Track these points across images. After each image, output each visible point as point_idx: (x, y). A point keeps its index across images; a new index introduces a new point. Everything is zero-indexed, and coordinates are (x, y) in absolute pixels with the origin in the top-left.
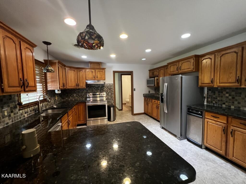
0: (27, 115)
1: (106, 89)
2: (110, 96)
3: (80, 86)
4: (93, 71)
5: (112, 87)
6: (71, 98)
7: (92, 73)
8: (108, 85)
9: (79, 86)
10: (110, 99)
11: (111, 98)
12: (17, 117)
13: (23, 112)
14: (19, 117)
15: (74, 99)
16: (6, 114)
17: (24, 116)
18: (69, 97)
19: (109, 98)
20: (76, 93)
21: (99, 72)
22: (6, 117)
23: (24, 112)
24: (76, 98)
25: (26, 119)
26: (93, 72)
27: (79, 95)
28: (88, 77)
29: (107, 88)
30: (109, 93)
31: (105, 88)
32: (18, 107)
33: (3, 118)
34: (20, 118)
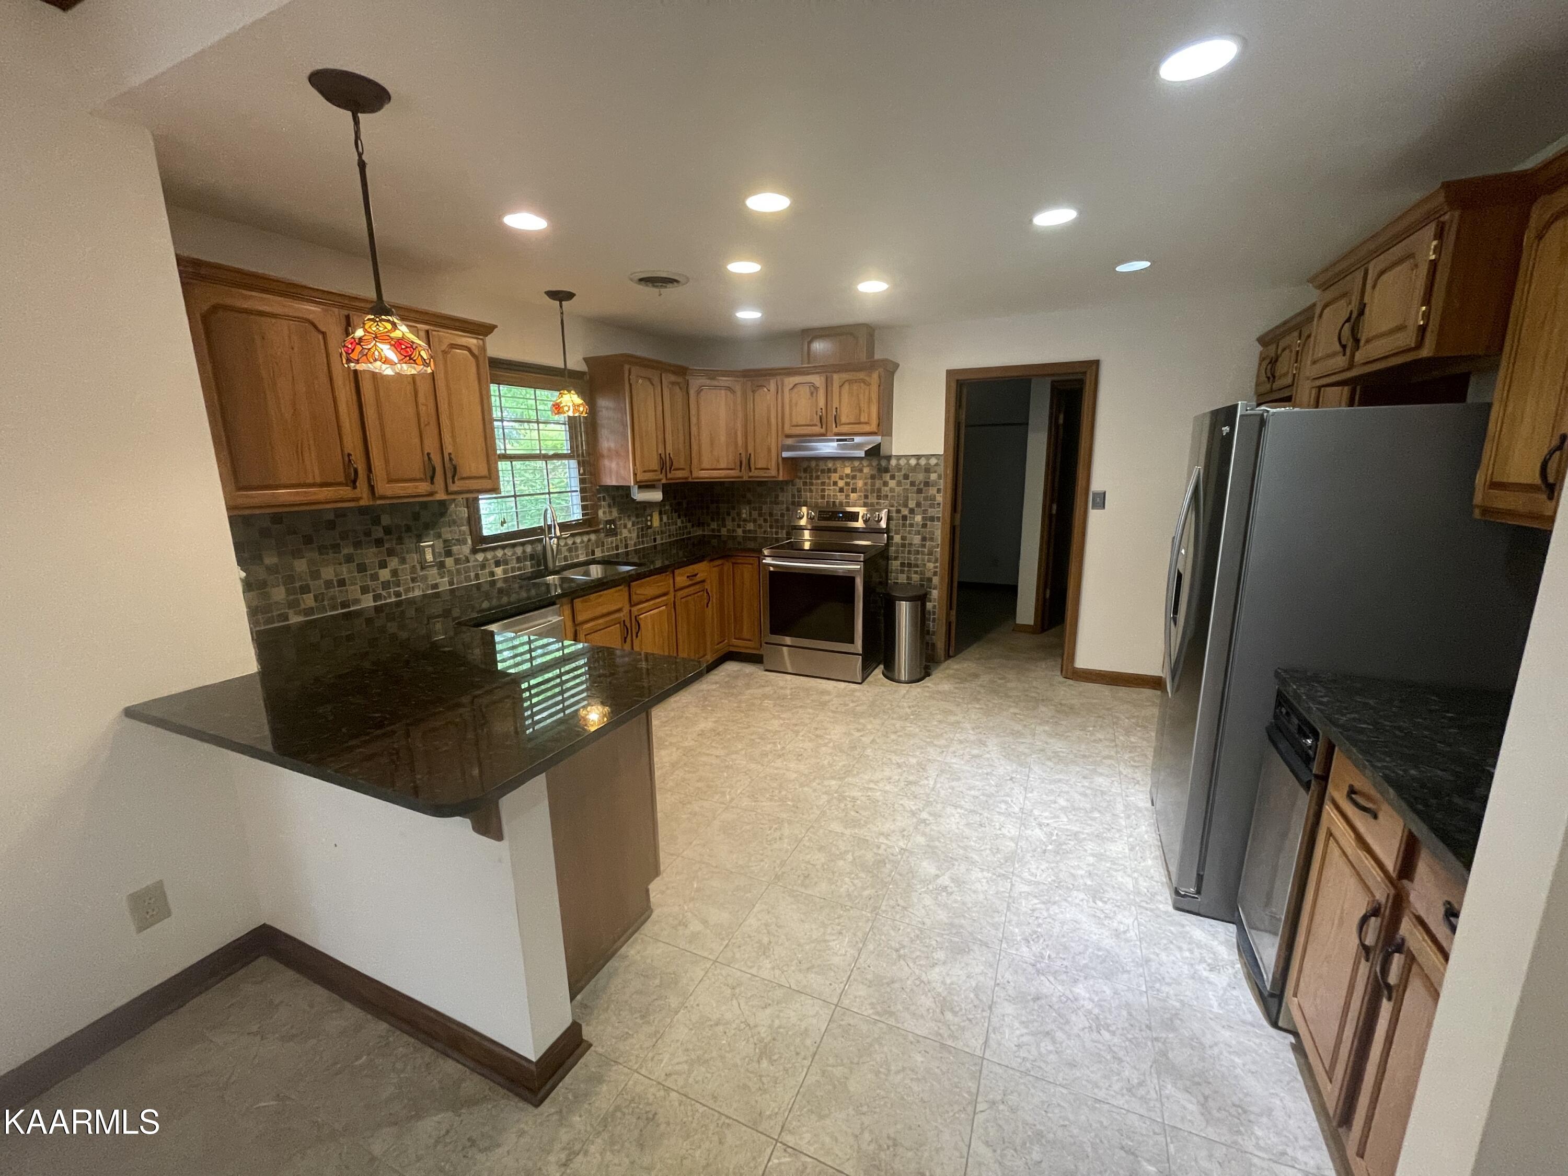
0: (505, 572)
1: (898, 489)
2: (918, 533)
3: (756, 469)
4: (818, 380)
5: (933, 476)
6: (729, 524)
7: (812, 394)
8: (913, 462)
9: (750, 471)
10: (918, 552)
11: (924, 546)
12: (466, 572)
13: (486, 559)
14: (472, 574)
15: (744, 532)
16: (429, 557)
17: (492, 574)
18: (724, 520)
19: (910, 544)
20: (749, 502)
21: (846, 386)
22: (430, 566)
23: (493, 561)
24: (750, 526)
25: (500, 585)
26: (816, 388)
27: (760, 515)
28: (791, 420)
29: (901, 478)
30: (912, 511)
31: (892, 483)
32: (469, 541)
33: (422, 568)
34: (477, 577)
